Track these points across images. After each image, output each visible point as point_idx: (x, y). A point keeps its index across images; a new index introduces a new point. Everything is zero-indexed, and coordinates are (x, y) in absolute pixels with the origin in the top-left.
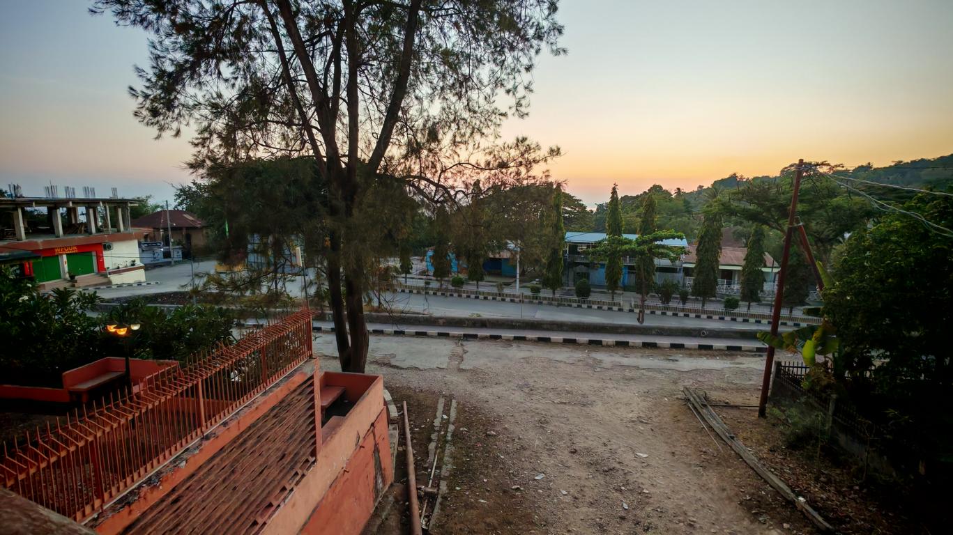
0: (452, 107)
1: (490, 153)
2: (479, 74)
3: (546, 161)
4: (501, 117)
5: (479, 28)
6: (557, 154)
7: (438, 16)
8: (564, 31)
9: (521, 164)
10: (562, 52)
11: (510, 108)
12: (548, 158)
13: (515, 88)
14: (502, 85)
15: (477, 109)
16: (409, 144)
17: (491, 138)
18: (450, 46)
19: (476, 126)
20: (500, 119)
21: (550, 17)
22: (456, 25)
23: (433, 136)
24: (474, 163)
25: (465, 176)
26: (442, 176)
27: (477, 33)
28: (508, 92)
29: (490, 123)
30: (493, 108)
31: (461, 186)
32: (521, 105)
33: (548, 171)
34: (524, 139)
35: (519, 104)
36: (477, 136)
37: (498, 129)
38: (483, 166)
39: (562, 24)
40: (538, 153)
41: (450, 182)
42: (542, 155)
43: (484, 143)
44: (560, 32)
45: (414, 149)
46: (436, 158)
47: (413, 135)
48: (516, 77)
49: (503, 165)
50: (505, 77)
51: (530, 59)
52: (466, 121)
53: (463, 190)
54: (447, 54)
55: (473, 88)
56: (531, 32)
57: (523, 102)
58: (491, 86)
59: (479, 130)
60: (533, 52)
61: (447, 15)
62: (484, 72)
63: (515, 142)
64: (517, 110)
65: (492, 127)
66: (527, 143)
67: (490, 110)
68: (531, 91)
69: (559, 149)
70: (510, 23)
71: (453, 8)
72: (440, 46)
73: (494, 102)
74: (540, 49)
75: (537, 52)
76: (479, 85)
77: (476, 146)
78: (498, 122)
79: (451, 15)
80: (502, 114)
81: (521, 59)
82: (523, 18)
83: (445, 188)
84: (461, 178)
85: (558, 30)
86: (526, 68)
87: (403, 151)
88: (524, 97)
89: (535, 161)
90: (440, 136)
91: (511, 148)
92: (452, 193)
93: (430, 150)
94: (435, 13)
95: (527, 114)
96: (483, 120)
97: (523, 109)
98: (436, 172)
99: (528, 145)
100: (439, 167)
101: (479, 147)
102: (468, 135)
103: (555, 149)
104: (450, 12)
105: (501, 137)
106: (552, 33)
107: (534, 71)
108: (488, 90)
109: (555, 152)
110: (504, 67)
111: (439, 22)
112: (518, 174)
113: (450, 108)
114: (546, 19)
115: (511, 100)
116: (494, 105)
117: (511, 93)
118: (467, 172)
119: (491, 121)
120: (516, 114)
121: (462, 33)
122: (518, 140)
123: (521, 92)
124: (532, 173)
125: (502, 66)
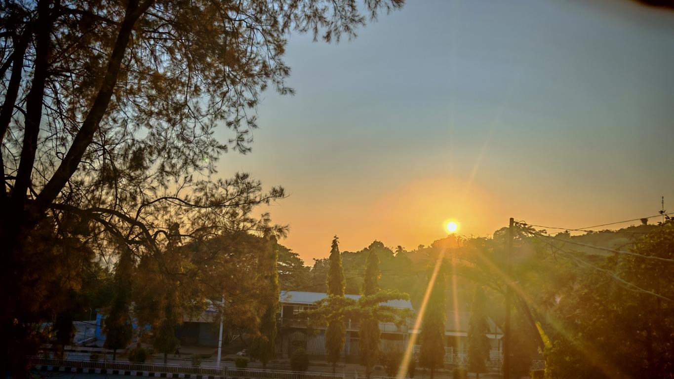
0: (163, 134)
1: (202, 189)
2: (197, 102)
3: (268, 202)
4: (219, 150)
5: (196, 59)
6: (280, 196)
7: (151, 38)
8: (290, 72)
9: (237, 204)
10: (288, 92)
11: (230, 141)
12: (271, 200)
13: (238, 121)
14: (222, 117)
15: (192, 139)
16: (104, 169)
17: (206, 172)
18: (161, 71)
19: (189, 157)
20: (218, 152)
21: (276, 58)
22: (170, 51)
23: (137, 161)
24: (183, 198)
25: (168, 215)
26: (143, 210)
27: (194, 62)
28: (229, 124)
29: (206, 156)
30: (211, 139)
31: (163, 226)
32: (243, 140)
33: (267, 214)
34: (245, 176)
35: (240, 139)
36: (191, 169)
37: (215, 164)
38: (192, 203)
39: (289, 66)
40: (257, 193)
41: (150, 218)
42: (263, 195)
43: (197, 176)
44: (286, 73)
45: (109, 176)
46: (138, 190)
47: (111, 160)
48: (239, 109)
49: (217, 204)
50: (226, 109)
51: (255, 95)
52: (179, 149)
53: (164, 230)
54: (157, 78)
55: (188, 117)
56: (257, 68)
57: (245, 137)
58: (209, 116)
59: (193, 162)
60: (258, 88)
61: (161, 39)
62: (204, 101)
63: (234, 178)
64: (238, 144)
65: (207, 160)
66: (248, 180)
67: (208, 141)
68: (255, 126)
69: (282, 190)
70: (231, 57)
71: (169, 33)
72: (149, 68)
73: (212, 133)
74: (266, 86)
75: (263, 88)
76: (196, 114)
77: (188, 179)
78: (215, 155)
79: (166, 40)
80: (220, 147)
81: (244, 94)
82: (248, 54)
83: (141, 226)
84: (163, 216)
85: (284, 70)
86: (248, 103)
87: (95, 176)
88: (246, 132)
89: (253, 202)
90: (146, 163)
91: (229, 184)
92: (151, 232)
93: (131, 179)
94: (146, 35)
95: (249, 150)
96: (197, 151)
97: (245, 144)
98: (136, 205)
99: (249, 183)
100: (139, 200)
101: (191, 180)
102: (179, 166)
104: (164, 36)
105: (216, 172)
106: (278, 72)
107: (258, 106)
109: (278, 193)
110: (225, 99)
111: (150, 44)
112: (234, 215)
113: (160, 135)
114: (273, 58)
116: (213, 136)
117: (232, 127)
118: (172, 210)
119: (207, 154)
120: (237, 149)
121: (176, 59)
122: (238, 176)
123: (244, 125)
124: (250, 215)
125: (223, 98)
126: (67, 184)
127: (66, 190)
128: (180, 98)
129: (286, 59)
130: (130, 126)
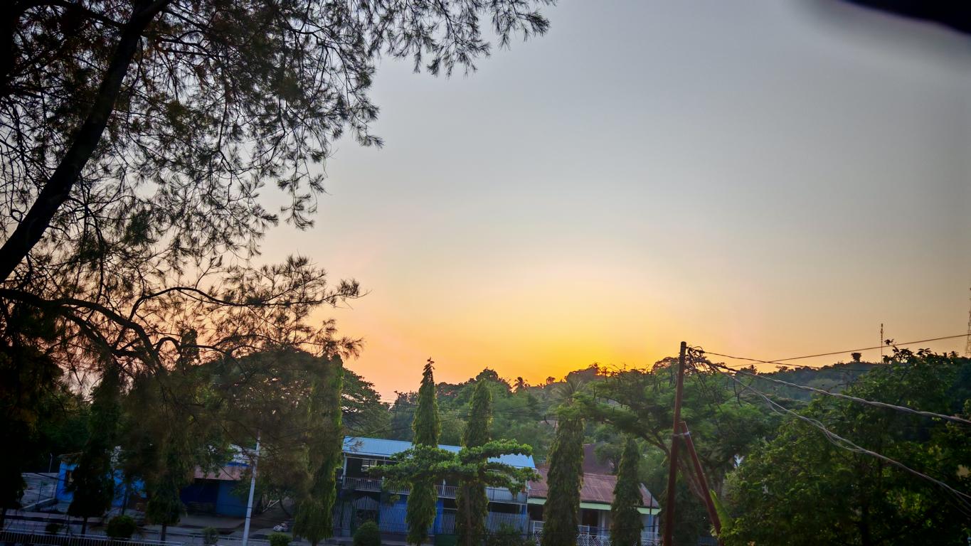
0: (181, 192)
1: (236, 280)
2: (236, 149)
3: (333, 302)
4: (265, 221)
5: (237, 88)
6: (352, 294)
7: (170, 50)
8: (378, 115)
9: (288, 304)
10: (373, 142)
11: (283, 210)
12: (339, 299)
13: (296, 181)
14: (273, 173)
15: (225, 202)
16: (85, 238)
17: (244, 253)
18: (183, 100)
19: (220, 230)
20: (264, 225)
21: (359, 91)
22: (199, 72)
23: (139, 231)
24: (206, 292)
25: (182, 315)
26: (142, 306)
27: (235, 91)
28: (283, 184)
29: (244, 229)
30: (254, 205)
31: (173, 332)
32: (302, 208)
33: (332, 321)
34: (302, 262)
35: (298, 206)
36: (221, 247)
37: (258, 241)
38: (220, 298)
39: (376, 105)
40: (319, 289)
41: (152, 319)
42: (327, 292)
44: (372, 114)
45: (92, 251)
46: (136, 274)
47: (96, 227)
48: (299, 163)
49: (258, 302)
50: (280, 162)
51: (324, 143)
52: (205, 217)
53: (174, 337)
54: (175, 110)
55: (220, 169)
56: (328, 106)
57: (306, 204)
58: (254, 171)
59: (225, 237)
60: (329, 134)
61: (185, 53)
62: (246, 149)
63: (286, 263)
64: (294, 214)
65: (248, 236)
66: (305, 268)
67: (249, 208)
68: (321, 189)
69: (356, 286)
70: (290, 87)
71: (198, 45)
72: (165, 95)
73: (257, 196)
74: (340, 131)
75: (337, 134)
76: (234, 166)
77: (215, 262)
78: (259, 229)
79: (193, 55)
80: (267, 218)
81: (307, 141)
82: (317, 83)
83: (138, 329)
84: (173, 316)
85: (369, 111)
86: (313, 155)
87: (70, 249)
88: (308, 197)
89: (313, 302)
90: (152, 234)
91: (278, 273)
92: (153, 340)
93: (126, 257)
94: (164, 45)
95: (310, 223)
96: (232, 222)
97: (305, 215)
98: (131, 297)
99: (307, 273)
100: (137, 289)
101: (219, 264)
102: (202, 242)
103: (351, 284)
104: (191, 48)
105: (260, 254)
106: (360, 112)
107: (328, 161)
108: (248, 177)
109: (350, 290)
110: (279, 147)
111: (169, 60)
112: (282, 319)
113: (176, 194)
114: (353, 92)
115: (287, 199)
116: (257, 201)
117: (287, 189)
118: (188, 307)
119: (247, 226)
120: (293, 221)
121: (207, 84)
122: (291, 261)
124: (305, 321)
125: (277, 144)
126: (25, 260)
127: (22, 268)
128: (209, 141)
129: (372, 95)
130: (130, 178)
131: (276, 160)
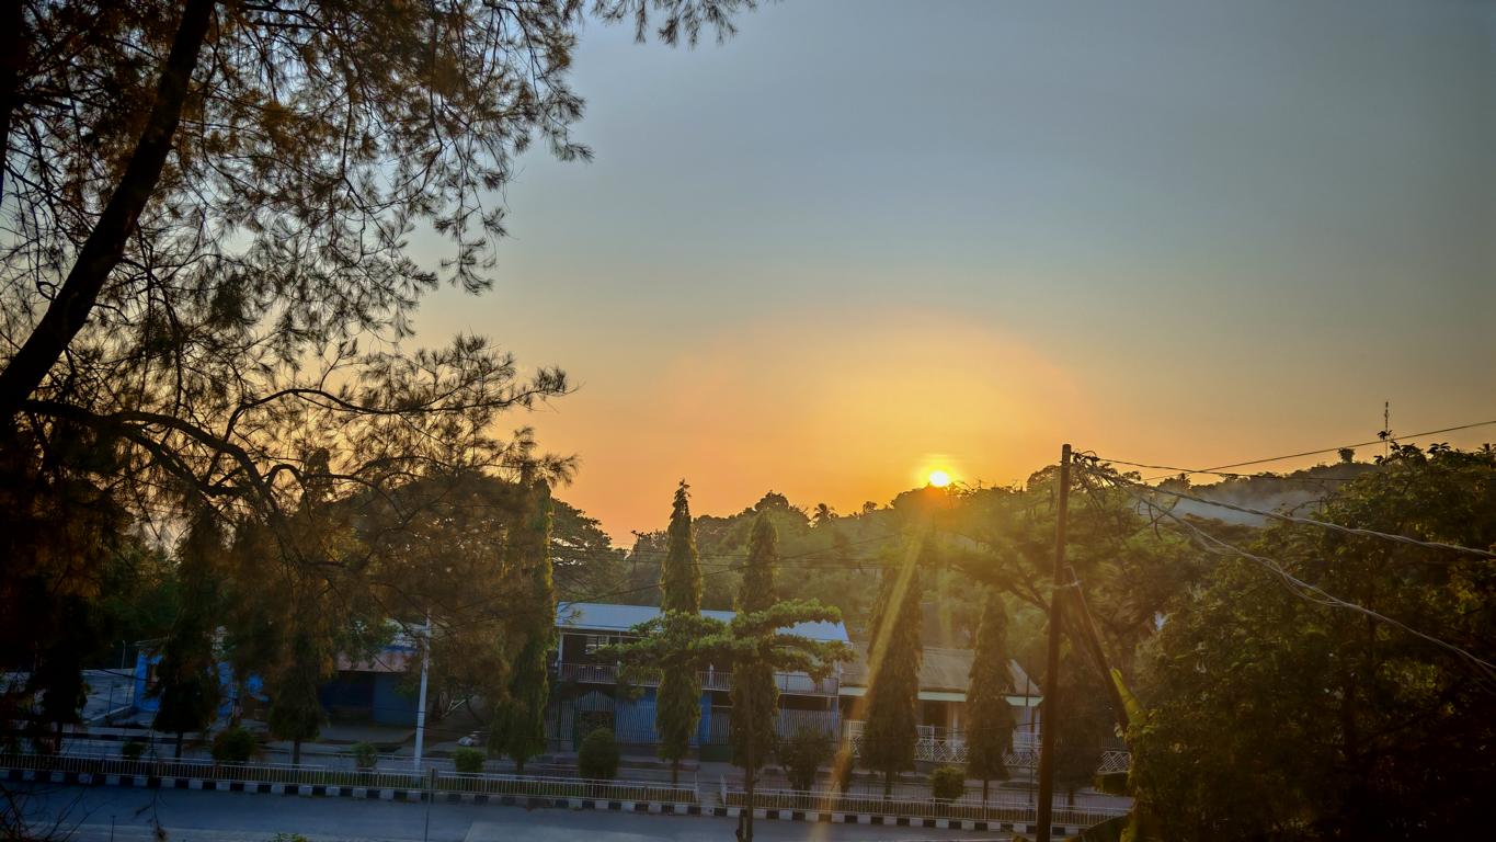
0: (289, 244)
1: (379, 373)
2: (369, 173)
3: (528, 402)
4: (418, 283)
5: (365, 74)
6: (556, 389)
7: (259, 22)
8: (581, 110)
9: (459, 408)
10: (578, 155)
11: (444, 265)
12: (536, 397)
13: (462, 219)
14: (426, 209)
15: (356, 257)
16: (150, 322)
17: (389, 333)
18: (284, 100)
19: (350, 299)
20: (416, 289)
21: (552, 76)
22: (306, 54)
23: (229, 306)
24: (336, 393)
25: (302, 430)
26: (242, 419)
27: (361, 81)
28: (442, 226)
29: (388, 297)
30: (400, 259)
31: (289, 454)
32: (473, 262)
33: (527, 431)
34: (477, 344)
35: (467, 259)
36: (353, 326)
37: (408, 314)
38: (357, 403)
39: (579, 95)
40: (505, 383)
41: (259, 437)
42: (518, 387)
43: (368, 342)
44: (574, 111)
45: (161, 340)
46: (230, 372)
47: (165, 303)
48: (465, 192)
49: (414, 407)
50: (435, 191)
51: (502, 159)
52: (327, 281)
53: (292, 463)
54: (274, 116)
55: (346, 207)
56: (507, 100)
57: (478, 255)
58: (396, 207)
59: (360, 311)
60: (508, 145)
61: (283, 27)
62: (384, 172)
63: (453, 347)
64: (461, 270)
65: (393, 308)
66: (484, 352)
67: (393, 263)
68: (501, 231)
69: (561, 377)
70: (448, 73)
71: (303, 13)
72: (256, 94)
73: (404, 245)
74: (526, 140)
75: (521, 145)
76: (367, 201)
77: (347, 349)
78: (410, 295)
79: (295, 29)
80: (423, 278)
81: (476, 156)
82: (487, 66)
83: (238, 453)
84: (289, 431)
85: (569, 105)
86: (486, 179)
87: (130, 338)
88: (481, 244)
89: (497, 403)
90: (250, 310)
91: (441, 362)
92: (261, 469)
93: (214, 347)
94: (250, 15)
95: (487, 284)
96: (368, 285)
97: (479, 272)
98: (225, 406)
99: (485, 360)
100: (233, 394)
101: (353, 352)
102: (325, 319)
103: (553, 374)
104: (291, 19)
105: (412, 333)
106: (556, 109)
107: (506, 188)
108: (389, 216)
109: (553, 383)
110: (433, 168)
111: (259, 38)
112: (452, 431)
113: (282, 246)
114: (544, 78)
115: (449, 247)
116: (404, 253)
117: (449, 232)
118: (311, 418)
119: (392, 292)
120: (460, 283)
121: (319, 73)
122: (460, 344)
123: (474, 230)
124: (487, 433)
125: (429, 165)
126: (63, 357)
127: (60, 368)
128: (328, 161)
129: (572, 80)
130: (211, 225)
131: (431, 189)
